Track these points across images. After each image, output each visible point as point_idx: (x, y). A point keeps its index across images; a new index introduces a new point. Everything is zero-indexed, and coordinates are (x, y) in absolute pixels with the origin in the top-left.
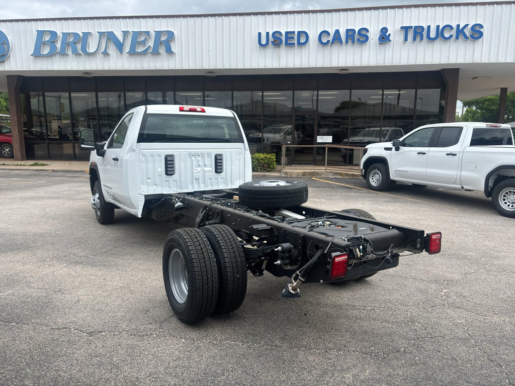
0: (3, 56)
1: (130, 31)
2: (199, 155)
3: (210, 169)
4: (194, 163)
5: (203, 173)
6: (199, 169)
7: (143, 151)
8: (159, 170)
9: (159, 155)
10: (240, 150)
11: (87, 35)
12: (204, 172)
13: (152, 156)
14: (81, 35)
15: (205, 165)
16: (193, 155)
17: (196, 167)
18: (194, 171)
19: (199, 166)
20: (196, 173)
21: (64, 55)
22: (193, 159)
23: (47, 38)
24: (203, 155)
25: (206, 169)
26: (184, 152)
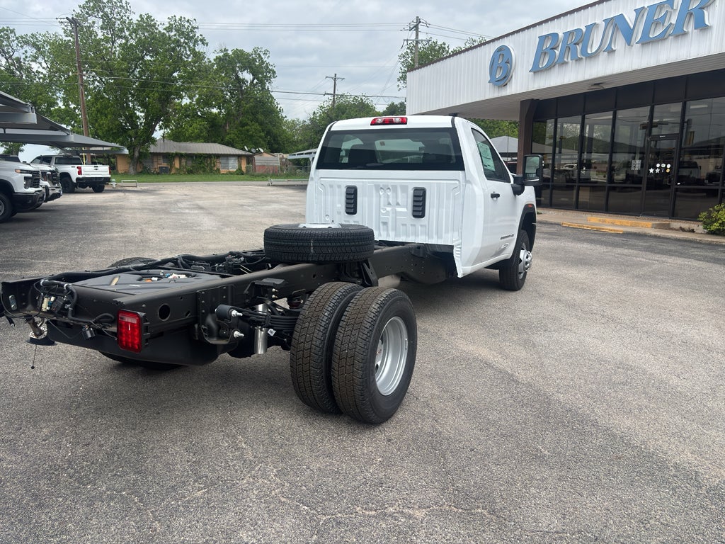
0: (505, 77)
1: (646, 6)
2: (389, 188)
3: (404, 210)
4: (382, 199)
5: (394, 215)
6: (389, 209)
7: (322, 179)
8: (339, 205)
9: (339, 186)
10: (457, 182)
11: (591, 28)
12: (396, 213)
13: (331, 186)
14: (584, 30)
15: (398, 204)
16: (382, 188)
17: (384, 206)
18: (382, 211)
19: (389, 204)
20: (383, 214)
21: (563, 64)
22: (381, 193)
23: (548, 44)
24: (395, 188)
25: (399, 209)
26: (369, 182)
